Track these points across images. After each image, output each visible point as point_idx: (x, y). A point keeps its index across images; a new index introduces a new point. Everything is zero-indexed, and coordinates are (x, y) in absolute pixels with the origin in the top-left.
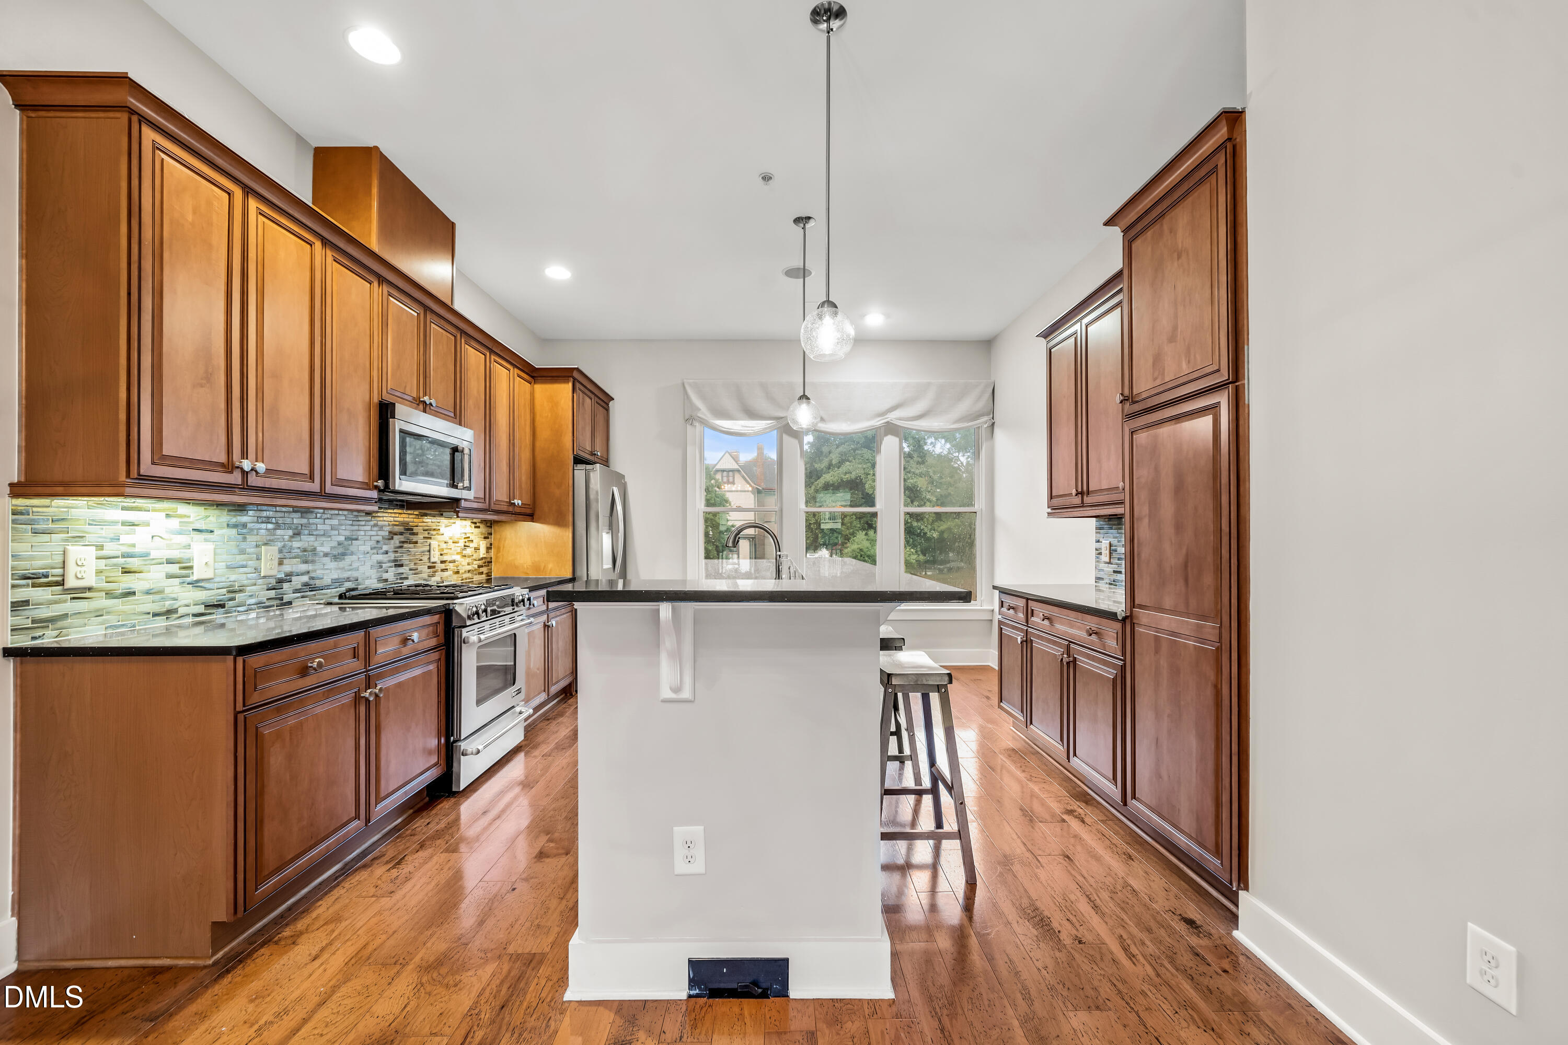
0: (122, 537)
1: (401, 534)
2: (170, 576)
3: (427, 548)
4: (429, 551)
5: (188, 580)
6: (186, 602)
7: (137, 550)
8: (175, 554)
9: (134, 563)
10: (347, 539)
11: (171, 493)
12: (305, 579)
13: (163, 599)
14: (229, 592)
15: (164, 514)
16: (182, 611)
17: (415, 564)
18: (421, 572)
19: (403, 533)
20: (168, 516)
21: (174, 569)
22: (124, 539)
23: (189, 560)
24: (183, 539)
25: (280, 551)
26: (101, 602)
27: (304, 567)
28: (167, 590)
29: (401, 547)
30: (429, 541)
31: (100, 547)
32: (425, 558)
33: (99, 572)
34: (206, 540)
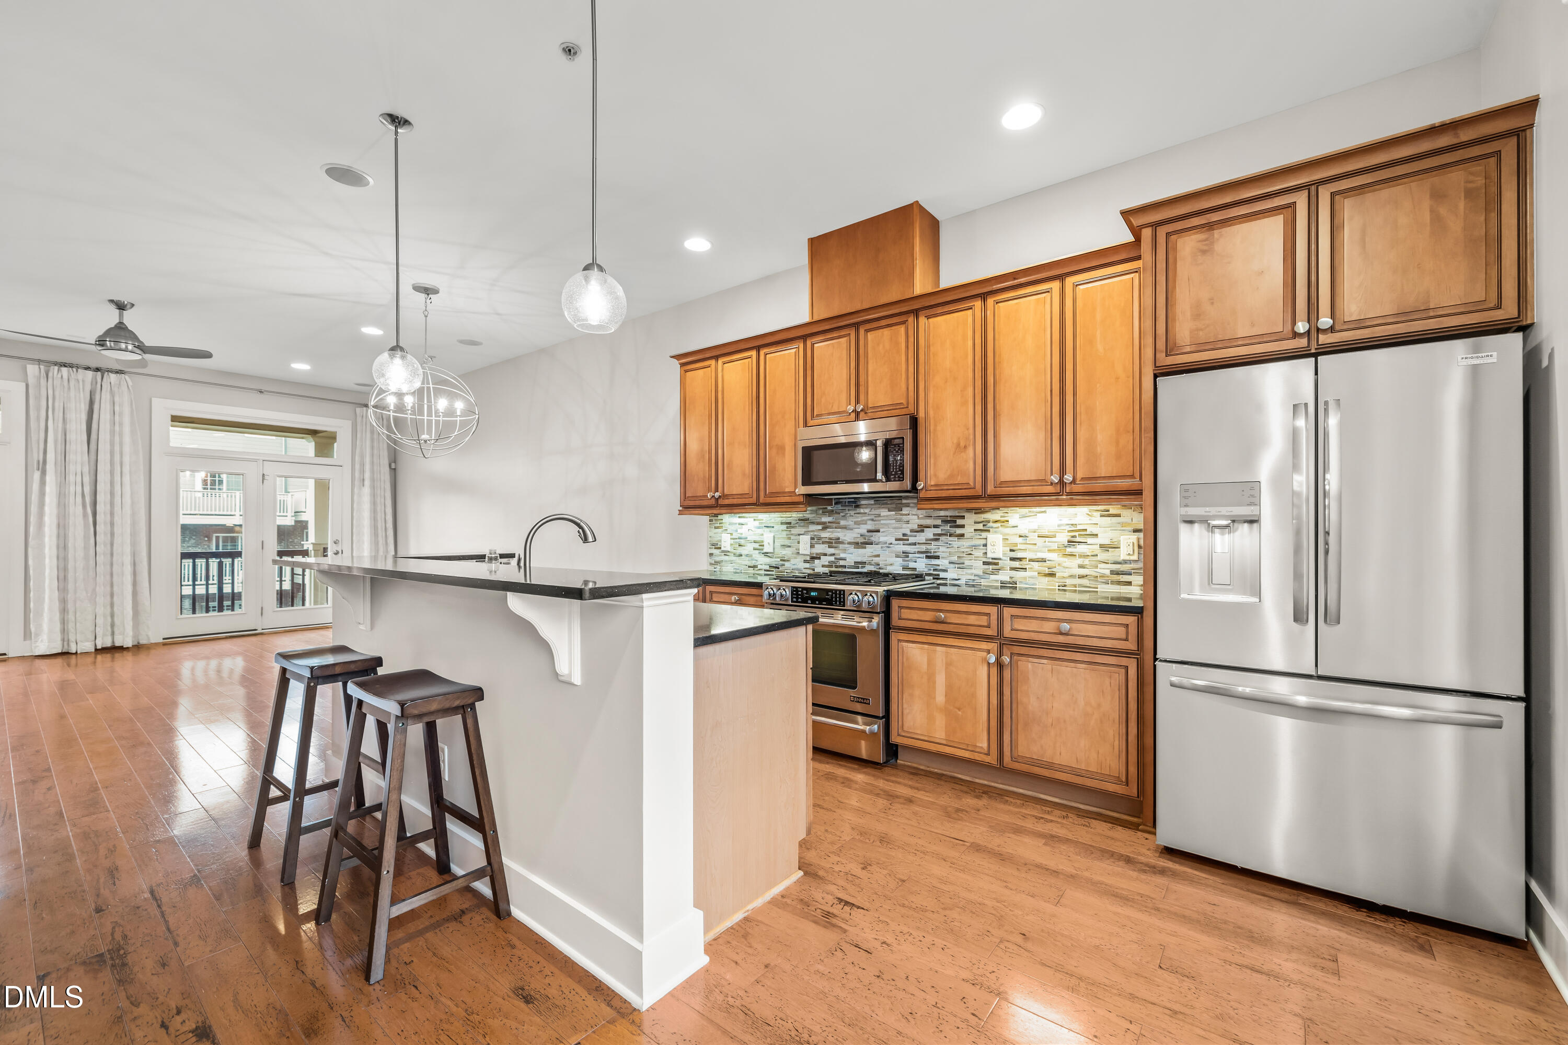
0: (739, 530)
1: (936, 526)
2: (755, 549)
3: (983, 542)
4: (985, 545)
5: (763, 552)
6: (761, 563)
7: (743, 536)
8: (757, 538)
9: (742, 542)
10: (869, 531)
11: (697, 512)
12: (832, 559)
13: (752, 560)
14: (781, 560)
15: (753, 519)
16: (759, 567)
17: (959, 557)
18: (970, 567)
19: (940, 525)
20: (754, 520)
21: (757, 546)
22: (739, 531)
23: (762, 542)
24: (760, 531)
25: (812, 539)
26: (732, 558)
27: (832, 551)
28: (754, 556)
29: (937, 540)
30: (984, 535)
31: (731, 534)
32: (978, 553)
33: (731, 545)
34: (770, 531)
